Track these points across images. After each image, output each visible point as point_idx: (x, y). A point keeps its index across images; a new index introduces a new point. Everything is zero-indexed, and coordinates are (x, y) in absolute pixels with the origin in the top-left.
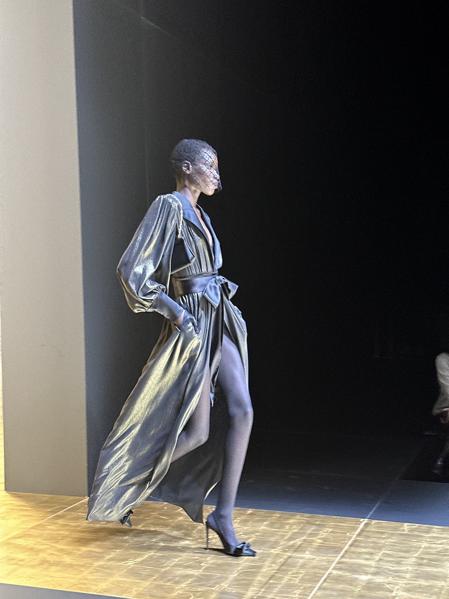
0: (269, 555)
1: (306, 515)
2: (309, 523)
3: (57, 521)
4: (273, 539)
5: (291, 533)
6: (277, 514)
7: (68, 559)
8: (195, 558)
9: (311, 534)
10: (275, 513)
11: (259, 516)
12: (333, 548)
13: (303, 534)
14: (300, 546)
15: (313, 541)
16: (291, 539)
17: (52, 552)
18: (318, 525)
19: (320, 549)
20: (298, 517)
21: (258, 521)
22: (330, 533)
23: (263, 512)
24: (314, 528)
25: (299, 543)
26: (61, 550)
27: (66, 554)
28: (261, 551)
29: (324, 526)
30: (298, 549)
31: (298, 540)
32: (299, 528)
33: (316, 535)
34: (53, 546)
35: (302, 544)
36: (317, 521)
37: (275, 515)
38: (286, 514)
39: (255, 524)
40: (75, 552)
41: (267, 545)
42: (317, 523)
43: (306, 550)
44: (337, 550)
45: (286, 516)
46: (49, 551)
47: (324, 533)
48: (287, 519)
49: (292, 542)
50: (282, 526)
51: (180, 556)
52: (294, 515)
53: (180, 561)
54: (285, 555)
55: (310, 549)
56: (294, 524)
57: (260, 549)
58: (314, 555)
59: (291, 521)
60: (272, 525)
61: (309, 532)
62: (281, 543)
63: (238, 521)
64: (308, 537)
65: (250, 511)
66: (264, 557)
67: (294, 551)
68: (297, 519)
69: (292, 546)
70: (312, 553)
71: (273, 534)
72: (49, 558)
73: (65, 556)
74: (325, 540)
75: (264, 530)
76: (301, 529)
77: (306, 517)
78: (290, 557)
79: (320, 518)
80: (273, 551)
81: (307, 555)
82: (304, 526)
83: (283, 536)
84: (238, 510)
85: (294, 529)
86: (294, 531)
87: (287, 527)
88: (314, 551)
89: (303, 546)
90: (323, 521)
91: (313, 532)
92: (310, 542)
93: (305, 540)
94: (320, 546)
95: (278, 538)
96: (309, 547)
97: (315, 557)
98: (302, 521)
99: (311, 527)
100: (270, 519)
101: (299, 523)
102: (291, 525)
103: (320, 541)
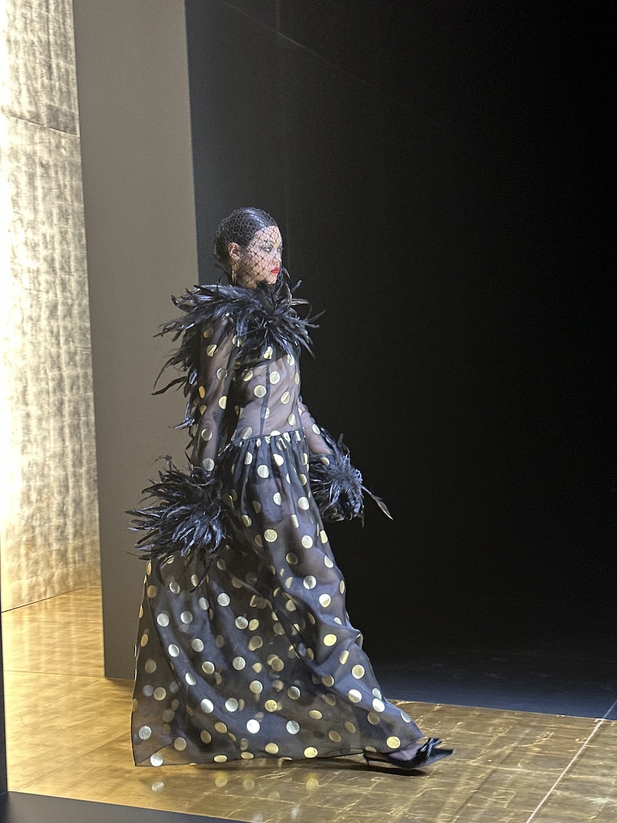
0: (466, 768)
1: (517, 713)
2: (520, 724)
4: (471, 746)
5: (496, 737)
6: (476, 712)
7: (187, 771)
9: (524, 739)
10: (473, 710)
11: (451, 713)
12: (557, 759)
13: (513, 739)
14: (509, 756)
15: (527, 749)
16: (495, 746)
18: (534, 727)
19: (536, 761)
20: (506, 715)
21: (450, 721)
22: (552, 737)
23: (454, 708)
24: (528, 731)
25: (508, 752)
28: (454, 762)
29: (542, 729)
30: (508, 760)
31: (505, 747)
32: (507, 731)
33: (532, 741)
35: (512, 753)
36: (532, 721)
37: (472, 713)
38: (490, 711)
39: (446, 725)
41: (464, 754)
42: (533, 724)
43: (518, 762)
44: (562, 763)
45: (489, 714)
47: (543, 739)
48: (489, 718)
49: (498, 751)
50: (484, 728)
52: (500, 712)
53: (341, 775)
54: (489, 768)
55: (522, 760)
56: (500, 725)
57: (453, 760)
58: (529, 769)
59: (496, 721)
60: (469, 726)
61: (521, 737)
62: (482, 752)
63: (421, 720)
64: (520, 743)
65: (438, 707)
66: (458, 770)
67: (501, 763)
68: (504, 718)
69: (498, 756)
70: (526, 766)
71: (471, 739)
74: (543, 747)
75: (458, 733)
76: (509, 732)
77: (517, 716)
78: (494, 771)
79: (537, 717)
80: (471, 762)
81: (519, 769)
82: (514, 728)
83: (484, 742)
84: (422, 705)
85: (500, 732)
86: (500, 735)
87: (491, 729)
88: (529, 764)
89: (513, 755)
90: (541, 722)
91: (527, 737)
92: (522, 751)
93: (515, 748)
94: (537, 756)
95: (478, 744)
96: (521, 758)
97: (531, 771)
98: (512, 721)
99: (525, 730)
100: (465, 718)
101: (508, 724)
102: (496, 726)
103: (537, 749)
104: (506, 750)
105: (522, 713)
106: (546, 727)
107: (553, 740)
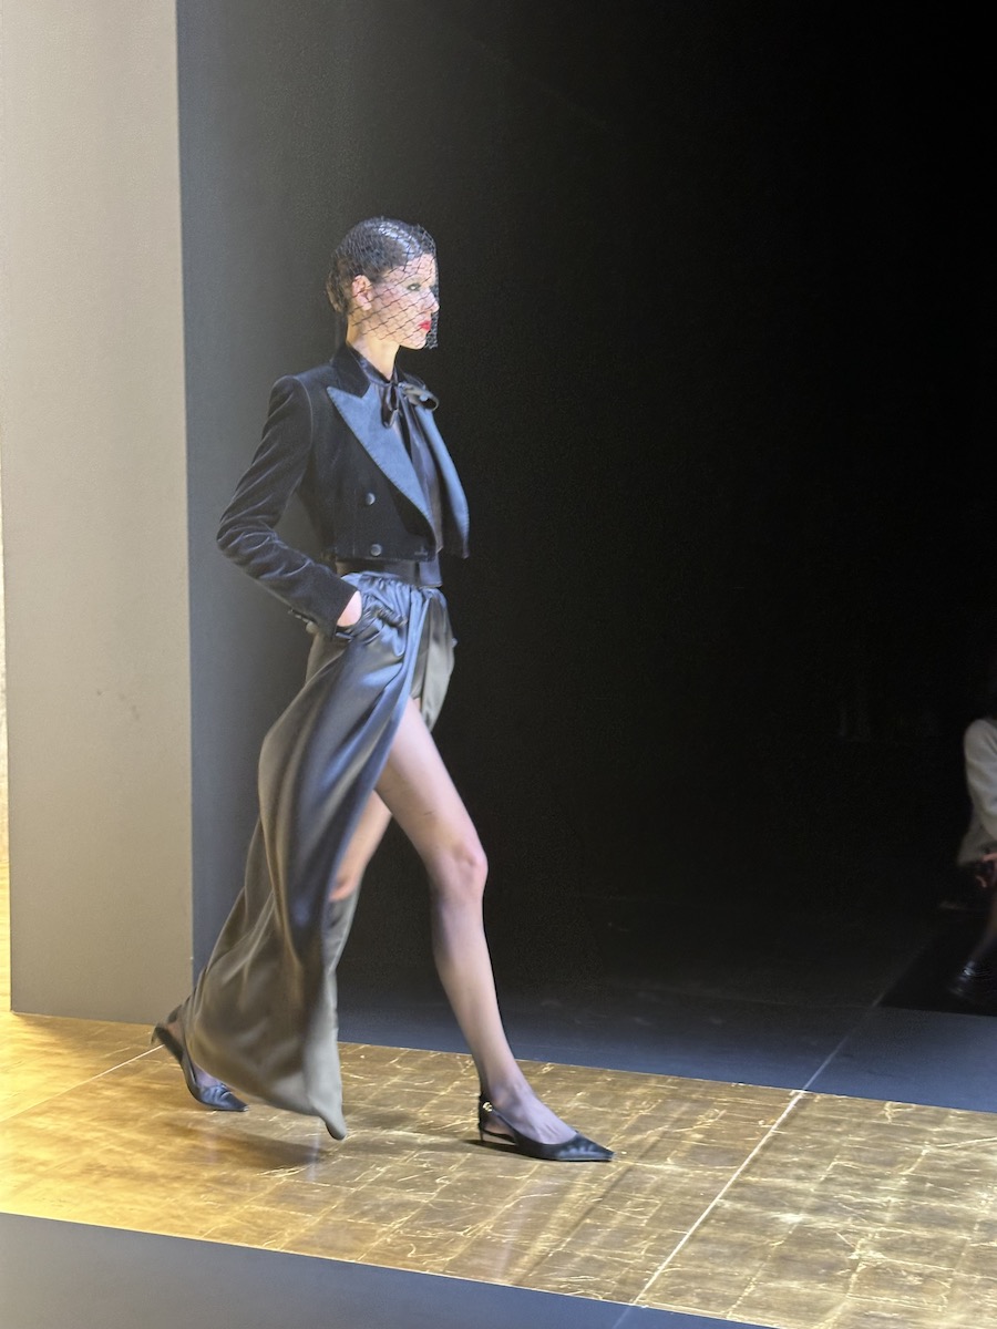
1: (671, 1079)
2: (674, 1096)
3: (124, 1080)
4: (595, 1130)
5: (635, 1117)
6: (607, 1077)
7: (145, 1164)
8: (424, 1166)
9: (679, 1120)
10: (601, 1073)
11: (566, 1078)
12: (726, 1151)
13: (663, 1120)
14: (654, 1146)
15: (683, 1136)
16: (635, 1129)
17: (112, 1147)
18: (695, 1101)
19: (695, 1155)
20: (653, 1083)
21: (565, 1089)
22: (722, 1118)
23: (574, 1070)
24: (685, 1107)
25: (653, 1139)
26: (131, 1144)
27: (141, 1151)
29: (708, 1104)
30: (650, 1152)
31: (649, 1132)
32: (653, 1107)
33: (691, 1123)
34: (115, 1135)
35: (659, 1141)
36: (693, 1092)
37: (600, 1078)
38: (626, 1077)
39: (557, 1096)
40: (160, 1147)
42: (694, 1096)
43: (668, 1154)
44: (734, 1157)
45: (628, 1081)
46: (105, 1145)
47: (707, 1120)
48: (628, 1087)
49: (637, 1137)
50: (617, 1101)
51: (390, 1162)
52: (647, 1078)
53: (388, 1171)
54: (621, 1165)
55: (673, 1152)
56: (643, 1097)
58: (684, 1167)
59: (639, 1091)
60: (594, 1098)
61: (675, 1116)
62: (613, 1139)
64: (672, 1126)
65: (547, 1068)
67: (642, 1157)
68: (650, 1087)
69: (639, 1145)
70: (680, 1161)
71: (596, 1119)
72: (103, 1161)
73: (139, 1155)
74: (709, 1133)
75: (576, 1108)
76: (657, 1109)
78: (630, 1169)
79: (699, 1087)
81: (669, 1166)
82: (665, 1102)
83: (616, 1124)
85: (643, 1109)
86: (643, 1113)
87: (628, 1104)
88: (684, 1159)
89: (660, 1145)
90: (705, 1094)
91: (684, 1117)
92: (676, 1138)
93: (665, 1134)
94: (698, 1147)
95: (607, 1127)
96: (673, 1150)
97: (686, 1170)
98: (661, 1091)
99: (680, 1106)
100: (589, 1085)
101: (655, 1097)
102: (637, 1100)
103: (698, 1136)
104: (651, 1136)
105: (677, 1080)
106: (713, 1101)
107: (723, 1122)
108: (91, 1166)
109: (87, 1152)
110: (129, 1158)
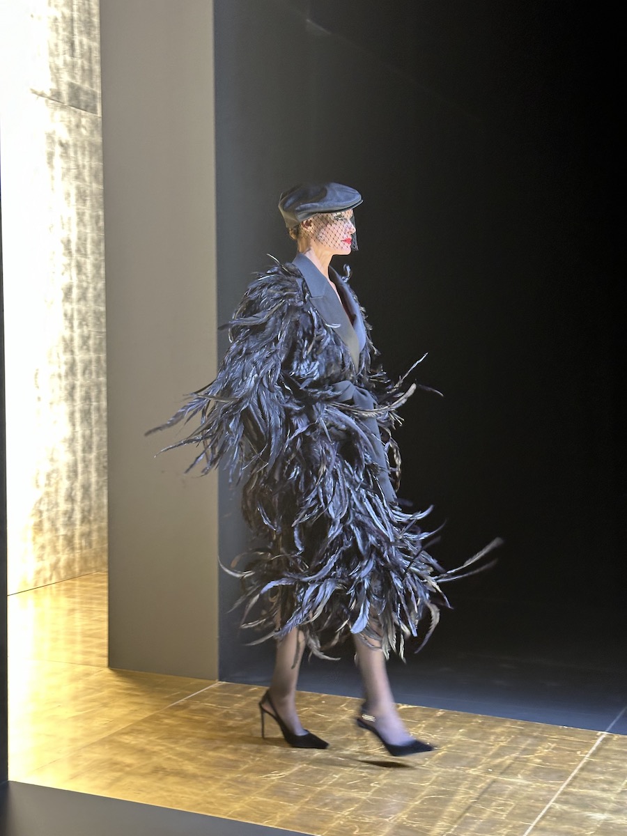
0: (465, 777)
1: (519, 722)
2: (522, 733)
3: (176, 713)
4: (471, 754)
5: (497, 746)
6: (479, 719)
7: (190, 767)
8: (363, 775)
9: (525, 750)
10: (475, 717)
11: (452, 720)
12: (557, 771)
13: (515, 749)
14: (509, 767)
15: (528, 760)
16: (497, 755)
17: (169, 756)
18: (536, 737)
19: (536, 773)
20: (508, 724)
21: (452, 727)
22: (553, 749)
23: (456, 715)
24: (529, 741)
25: (508, 762)
26: (181, 754)
27: (187, 760)
28: (454, 770)
29: (542, 740)
30: (507, 770)
31: (506, 757)
32: (509, 740)
33: (533, 752)
34: (171, 749)
35: (513, 763)
36: (535, 731)
37: (474, 720)
38: (491, 720)
39: (450, 732)
40: (200, 757)
41: (464, 763)
42: (535, 734)
43: (518, 773)
44: (562, 775)
45: (492, 722)
46: (167, 755)
47: (544, 750)
48: (492, 727)
49: (499, 760)
50: (485, 736)
51: (342, 771)
52: (504, 721)
53: (341, 777)
54: (488, 778)
55: (522, 771)
56: (502, 734)
57: (453, 768)
58: (529, 781)
59: (498, 730)
60: (470, 734)
61: (523, 747)
62: (483, 761)
63: (424, 726)
64: (521, 754)
65: (440, 713)
66: (458, 779)
67: (502, 773)
68: (506, 727)
69: (496, 766)
70: (526, 777)
71: (472, 747)
72: (165, 765)
73: (186, 762)
74: (545, 759)
75: (459, 740)
76: (512, 742)
77: (521, 726)
78: (494, 781)
79: (538, 728)
80: (472, 771)
81: (519, 780)
82: (516, 738)
83: (485, 751)
84: (424, 710)
85: (502, 742)
86: (502, 744)
87: (492, 738)
88: (529, 775)
89: (513, 765)
90: (542, 732)
91: (530, 748)
92: (524, 761)
93: (516, 758)
94: (538, 768)
95: (479, 752)
96: (522, 769)
97: (530, 783)
98: (514, 730)
99: (526, 740)
100: (467, 725)
101: (510, 734)
102: (498, 735)
103: (538, 761)
104: (507, 760)
105: (524, 723)
106: (546, 738)
107: (555, 752)
108: (157, 768)
109: (155, 759)
110: (180, 764)
